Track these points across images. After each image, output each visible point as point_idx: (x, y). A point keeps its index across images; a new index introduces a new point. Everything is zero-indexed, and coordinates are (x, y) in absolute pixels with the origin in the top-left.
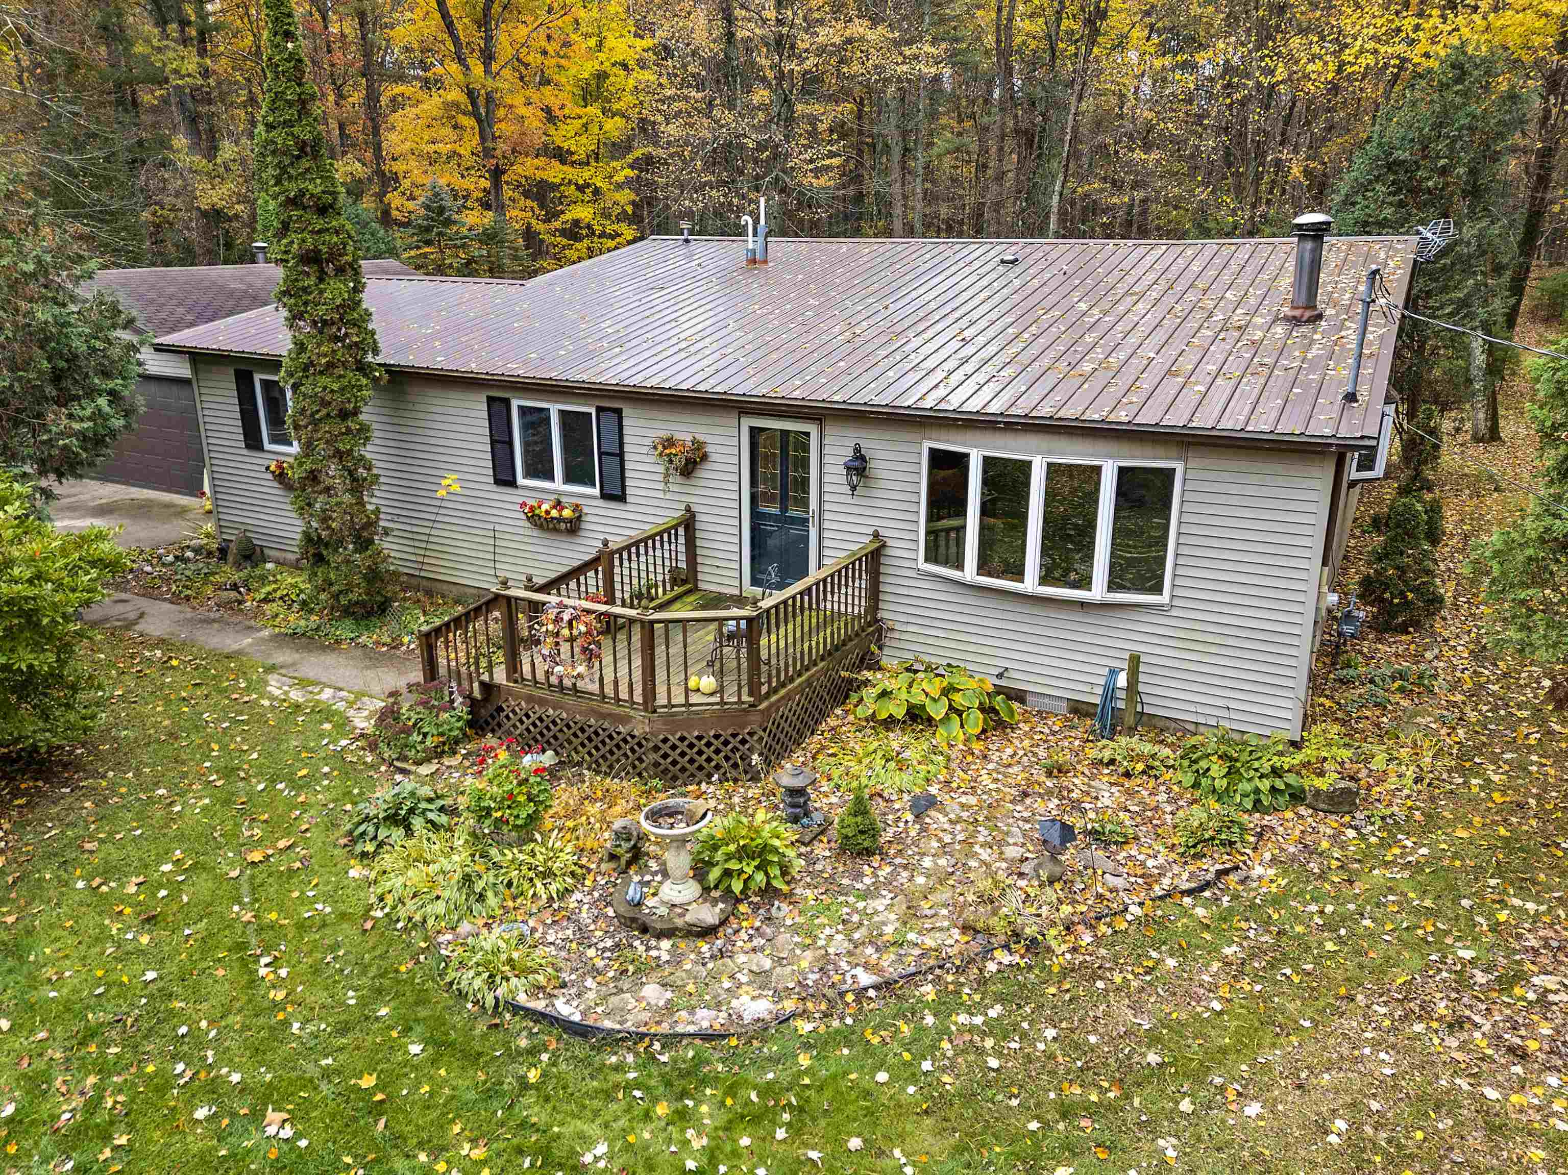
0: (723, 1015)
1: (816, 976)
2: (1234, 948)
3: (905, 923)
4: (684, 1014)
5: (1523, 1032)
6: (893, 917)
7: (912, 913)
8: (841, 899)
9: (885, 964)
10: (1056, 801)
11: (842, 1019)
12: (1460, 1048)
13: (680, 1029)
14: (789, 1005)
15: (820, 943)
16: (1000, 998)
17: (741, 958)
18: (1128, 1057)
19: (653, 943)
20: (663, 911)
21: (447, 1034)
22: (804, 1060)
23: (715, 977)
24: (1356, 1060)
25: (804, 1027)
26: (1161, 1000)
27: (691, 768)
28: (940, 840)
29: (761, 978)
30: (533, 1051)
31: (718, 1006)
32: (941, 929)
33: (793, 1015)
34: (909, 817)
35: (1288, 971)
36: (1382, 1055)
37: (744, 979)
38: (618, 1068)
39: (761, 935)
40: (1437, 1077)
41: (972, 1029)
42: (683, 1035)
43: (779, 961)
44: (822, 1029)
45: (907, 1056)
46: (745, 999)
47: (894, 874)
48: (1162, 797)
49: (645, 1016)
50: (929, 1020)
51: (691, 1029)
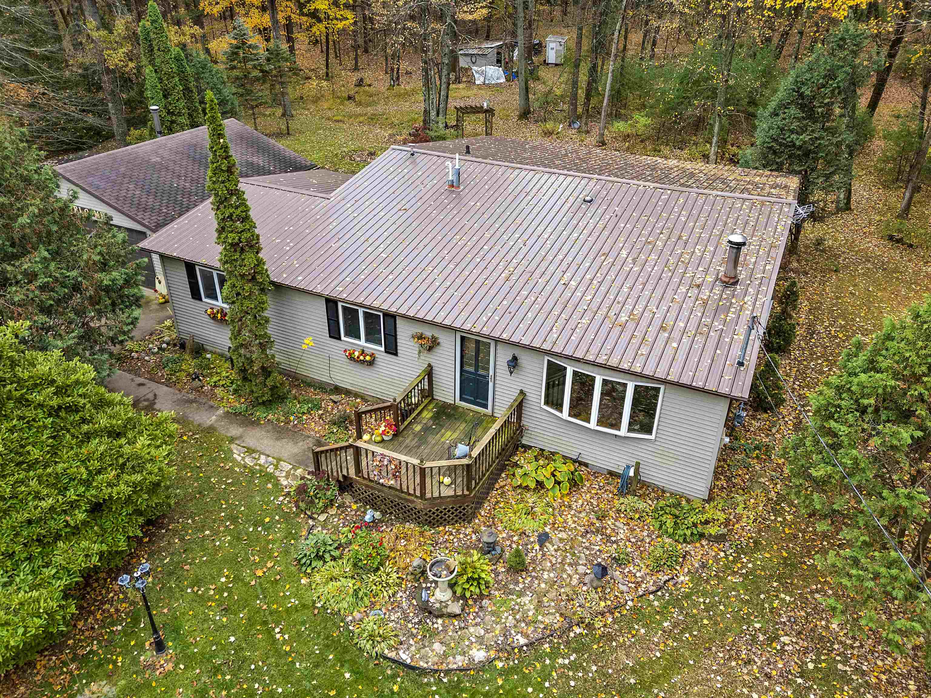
0: (467, 658)
1: (502, 639)
2: (668, 623)
3: (537, 610)
4: (451, 658)
5: (771, 667)
6: (532, 607)
7: (540, 604)
8: (511, 597)
9: (529, 632)
10: (600, 537)
11: (514, 661)
12: (748, 674)
13: (451, 666)
14: (492, 654)
15: (503, 621)
16: (575, 651)
17: (472, 629)
18: (624, 680)
19: (435, 620)
20: (437, 605)
21: (358, 668)
22: (500, 682)
23: (462, 639)
24: (708, 680)
25: (499, 665)
26: (638, 651)
27: (441, 520)
28: (551, 562)
29: (480, 640)
30: (394, 676)
31: (464, 654)
32: (552, 614)
33: (494, 659)
34: (537, 547)
35: (687, 635)
36: (718, 678)
37: (474, 640)
38: (428, 684)
39: (479, 617)
40: (737, 688)
41: (564, 666)
42: (452, 670)
43: (487, 631)
44: (506, 667)
45: (539, 679)
46: (475, 650)
47: (532, 582)
48: (645, 533)
49: (436, 659)
50: (548, 662)
51: (455, 666)
